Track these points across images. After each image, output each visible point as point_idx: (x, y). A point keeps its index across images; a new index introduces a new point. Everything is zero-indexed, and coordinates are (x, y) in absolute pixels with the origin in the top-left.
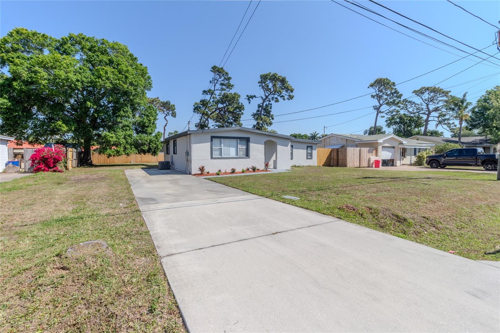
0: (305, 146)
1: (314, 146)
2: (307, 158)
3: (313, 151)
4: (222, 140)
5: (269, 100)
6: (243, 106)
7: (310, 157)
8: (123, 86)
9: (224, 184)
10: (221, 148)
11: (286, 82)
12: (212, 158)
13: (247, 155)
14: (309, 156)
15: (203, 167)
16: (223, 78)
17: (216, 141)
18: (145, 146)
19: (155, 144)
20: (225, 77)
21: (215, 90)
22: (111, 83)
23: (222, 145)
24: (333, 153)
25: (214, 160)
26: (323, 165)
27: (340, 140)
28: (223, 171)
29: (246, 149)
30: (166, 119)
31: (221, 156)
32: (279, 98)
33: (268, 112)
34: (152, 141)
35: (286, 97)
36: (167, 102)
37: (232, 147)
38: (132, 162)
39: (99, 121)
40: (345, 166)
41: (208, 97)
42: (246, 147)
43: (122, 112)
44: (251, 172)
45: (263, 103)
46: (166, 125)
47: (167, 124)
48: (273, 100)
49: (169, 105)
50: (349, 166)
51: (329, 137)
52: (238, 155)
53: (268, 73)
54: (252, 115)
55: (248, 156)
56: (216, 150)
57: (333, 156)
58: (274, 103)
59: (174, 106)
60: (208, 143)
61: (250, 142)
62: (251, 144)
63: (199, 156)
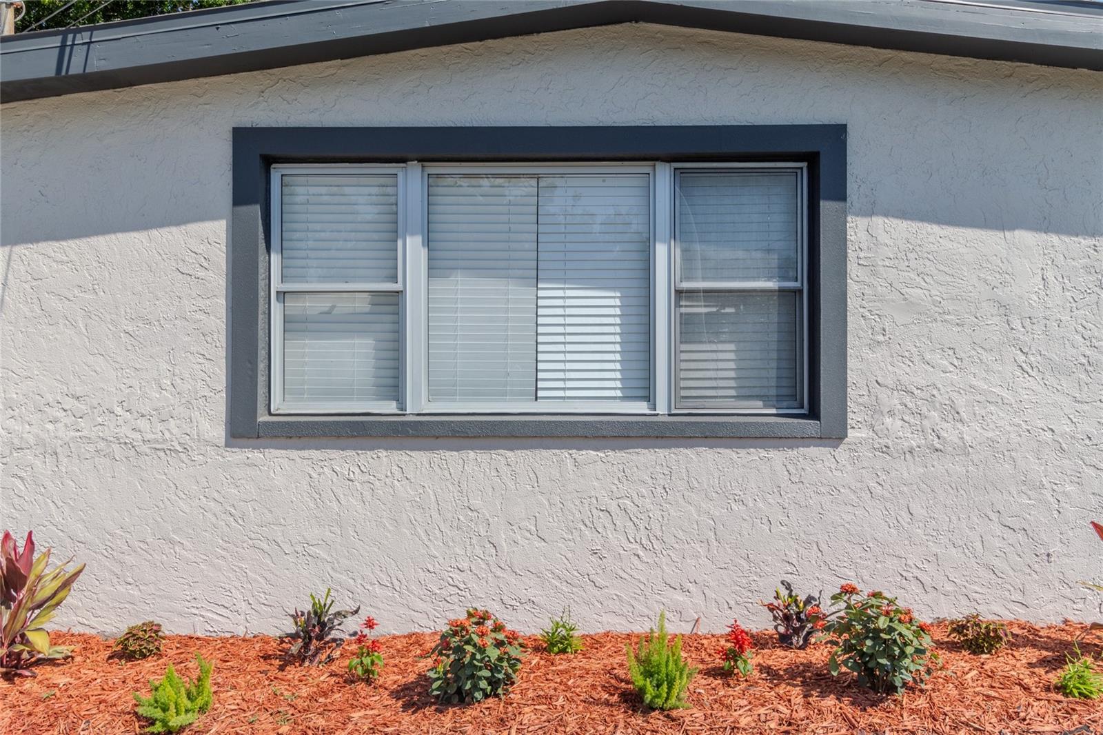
4: (411, 178)
10: (393, 302)
12: (248, 425)
13: (804, 385)
23: (414, 244)
29: (785, 297)
31: (391, 407)
37: (564, 279)
42: (784, 271)
52: (648, 396)
55: (813, 411)
56: (311, 323)
60: (193, 227)
61: (841, 196)
62: (858, 229)
63: (69, 403)
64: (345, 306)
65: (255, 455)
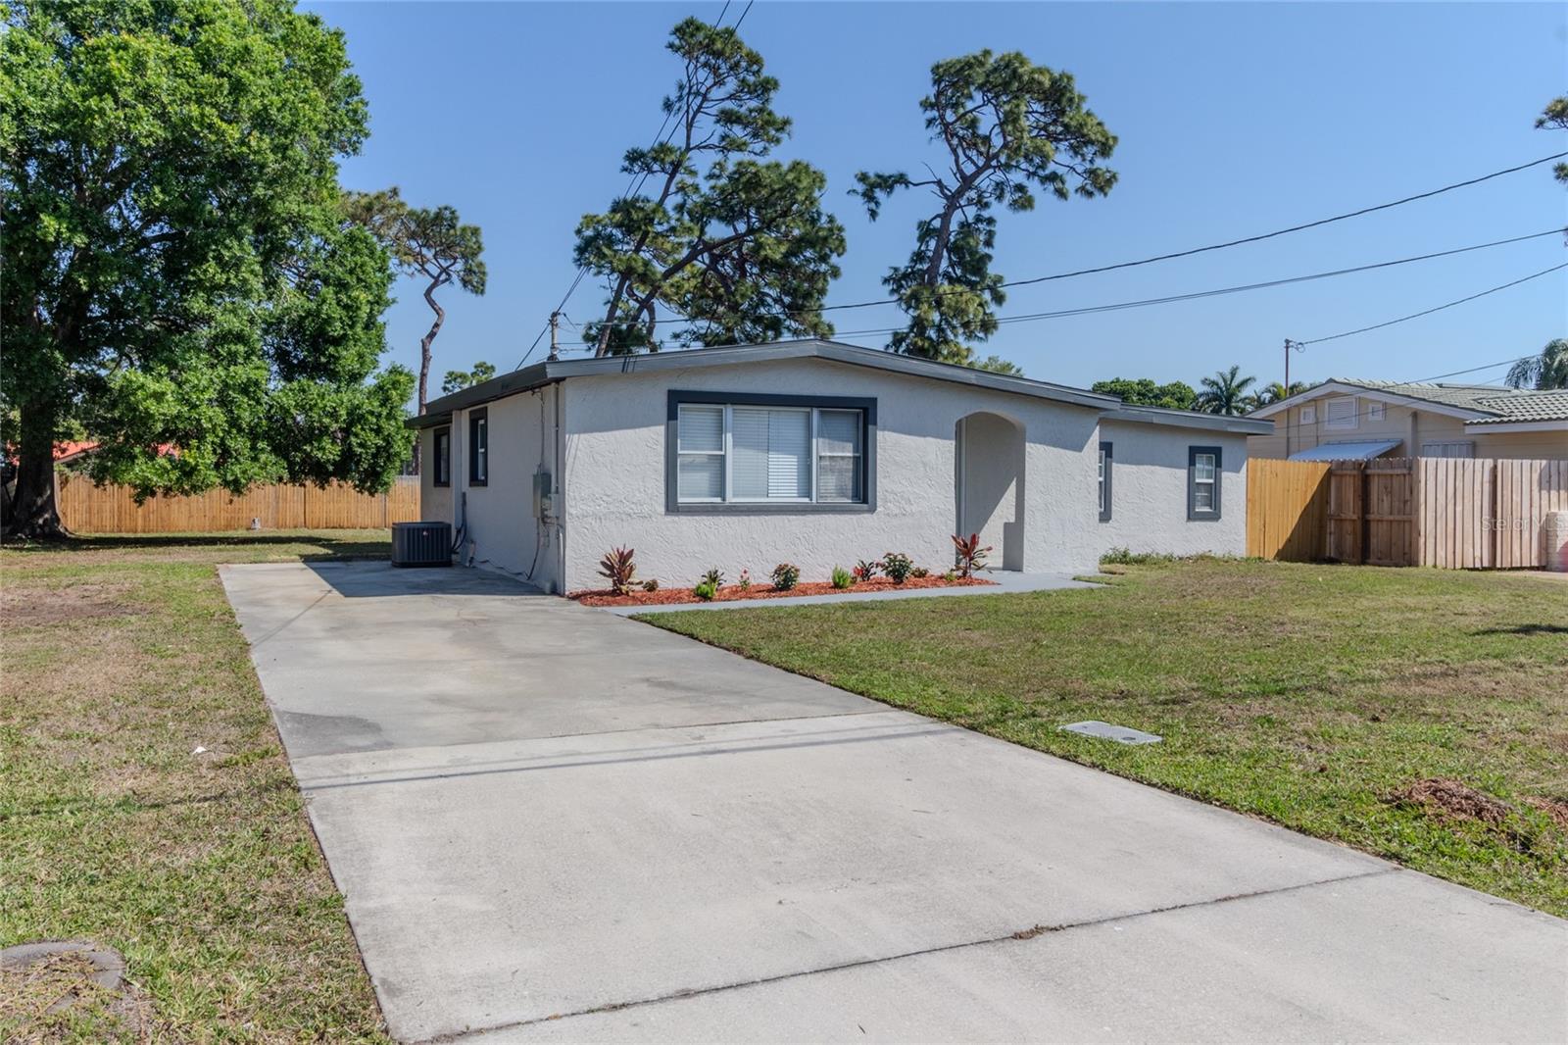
0: (1182, 446)
1: (1229, 450)
2: (1192, 516)
3: (1225, 475)
4: (729, 411)
5: (980, 197)
6: (840, 229)
7: (1207, 509)
8: (220, 134)
9: (738, 651)
10: (723, 458)
11: (1071, 100)
12: (672, 507)
13: (862, 492)
14: (1205, 504)
15: (624, 558)
16: (732, 84)
17: (692, 417)
18: (326, 442)
19: (378, 431)
20: (743, 81)
21: (688, 149)
22: (162, 116)
23: (729, 436)
24: (1339, 489)
25: (685, 522)
26: (1283, 555)
27: (1379, 417)
28: (731, 580)
29: (856, 459)
30: (432, 303)
31: (718, 500)
32: (1034, 187)
33: (972, 266)
34: (363, 416)
35: (1073, 182)
36: (438, 216)
37: (778, 451)
38: (258, 526)
39: (96, 310)
40: (1406, 557)
41: (651, 186)
42: (856, 450)
43: (212, 267)
44: (880, 585)
45: (945, 217)
46: (432, 335)
47: (437, 325)
48: (1000, 198)
49: (453, 227)
50: (1430, 562)
51: (1315, 400)
52: (809, 495)
53: (978, 52)
54: (886, 281)
55: (865, 501)
56: (691, 467)
57: (1339, 505)
58: (1010, 213)
59: (475, 232)
60: (653, 428)
61: (875, 424)
62: (880, 434)
63: (605, 498)
64: (698, 460)
65: (676, 518)
